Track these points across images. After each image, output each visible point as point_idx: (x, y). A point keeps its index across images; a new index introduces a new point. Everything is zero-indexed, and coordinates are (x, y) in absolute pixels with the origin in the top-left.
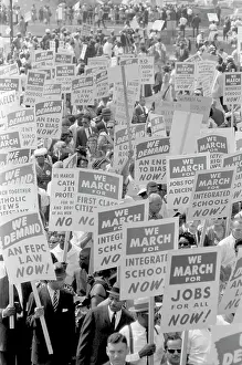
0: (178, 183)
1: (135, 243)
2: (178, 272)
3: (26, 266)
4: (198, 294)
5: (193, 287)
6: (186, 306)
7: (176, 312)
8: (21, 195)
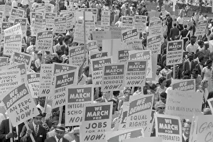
0: (97, 74)
1: (72, 96)
2: (89, 114)
3: (20, 114)
4: (100, 125)
5: (97, 122)
6: (94, 131)
7: (88, 134)
8: (14, 75)
